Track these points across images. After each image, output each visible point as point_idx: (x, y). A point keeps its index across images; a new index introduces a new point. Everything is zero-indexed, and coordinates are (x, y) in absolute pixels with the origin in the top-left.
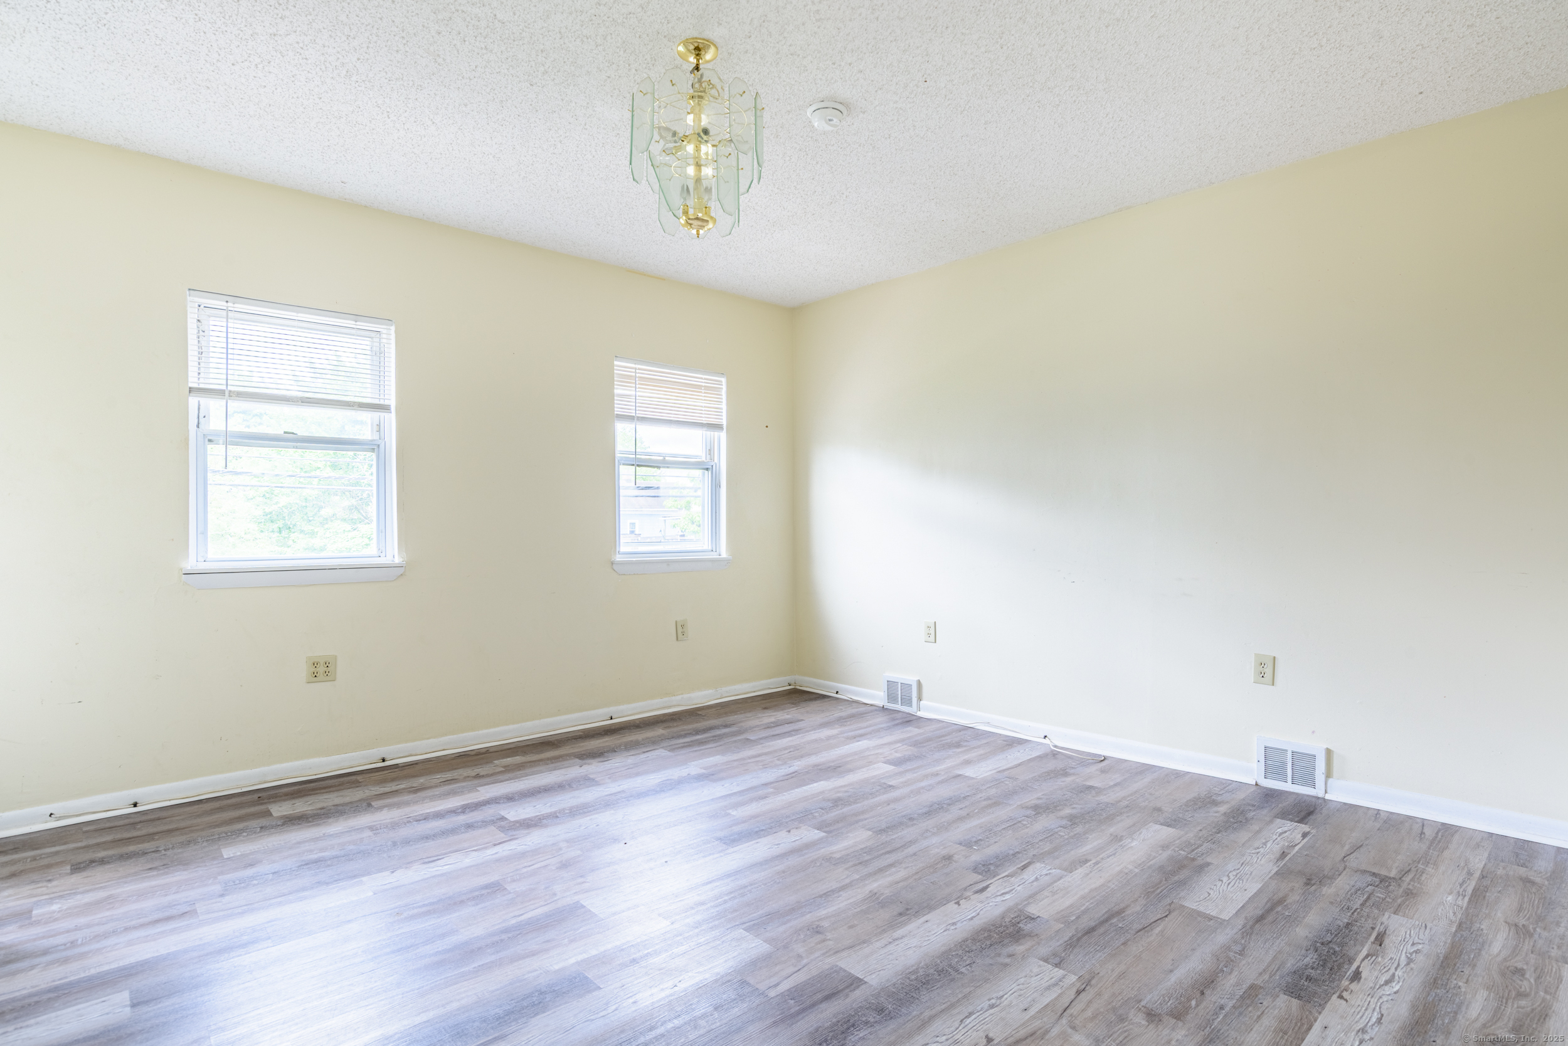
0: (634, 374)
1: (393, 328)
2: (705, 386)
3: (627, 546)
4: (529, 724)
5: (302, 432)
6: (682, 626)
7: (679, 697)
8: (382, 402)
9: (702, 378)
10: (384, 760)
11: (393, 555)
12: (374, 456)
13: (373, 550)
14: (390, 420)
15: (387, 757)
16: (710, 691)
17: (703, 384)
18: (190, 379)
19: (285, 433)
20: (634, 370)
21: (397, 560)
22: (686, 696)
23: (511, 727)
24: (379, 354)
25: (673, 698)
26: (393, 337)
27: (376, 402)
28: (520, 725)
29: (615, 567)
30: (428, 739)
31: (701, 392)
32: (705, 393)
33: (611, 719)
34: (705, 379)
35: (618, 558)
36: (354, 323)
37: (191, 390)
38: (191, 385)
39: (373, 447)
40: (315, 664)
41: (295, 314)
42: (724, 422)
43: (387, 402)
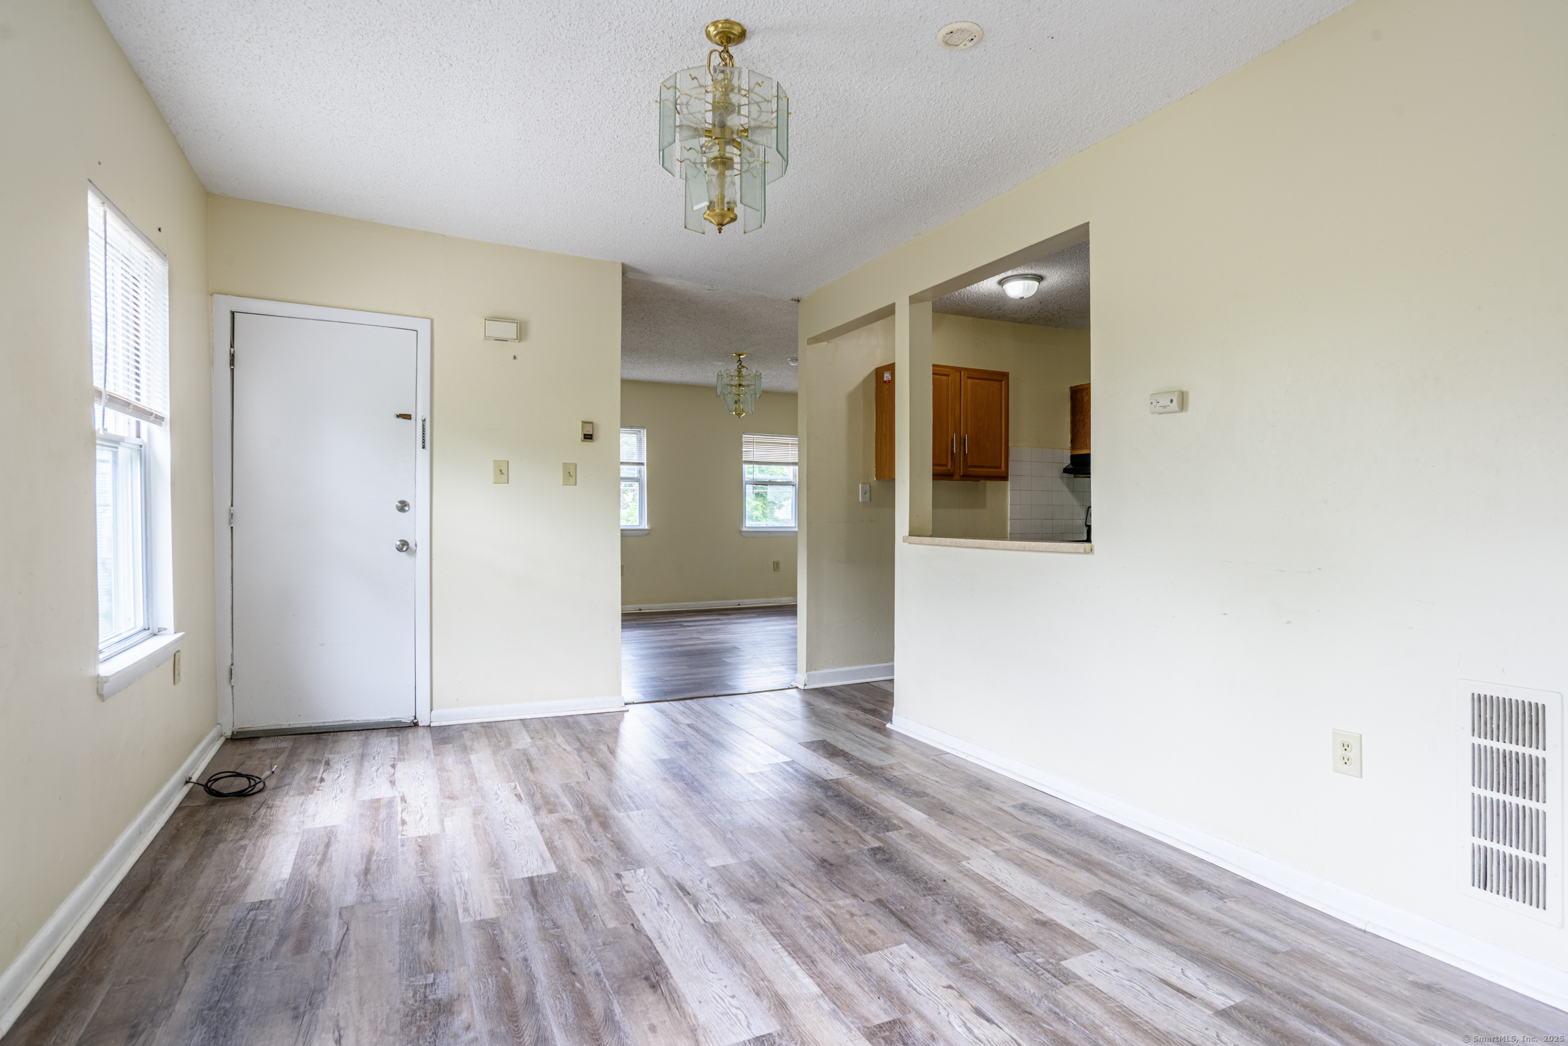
1: (645, 430)
3: (749, 524)
8: (641, 462)
11: (645, 526)
12: (638, 483)
13: (637, 523)
14: (644, 468)
21: (646, 528)
24: (640, 441)
26: (645, 434)
27: (639, 462)
29: (743, 533)
30: (658, 604)
35: (744, 529)
39: (637, 480)
43: (643, 462)
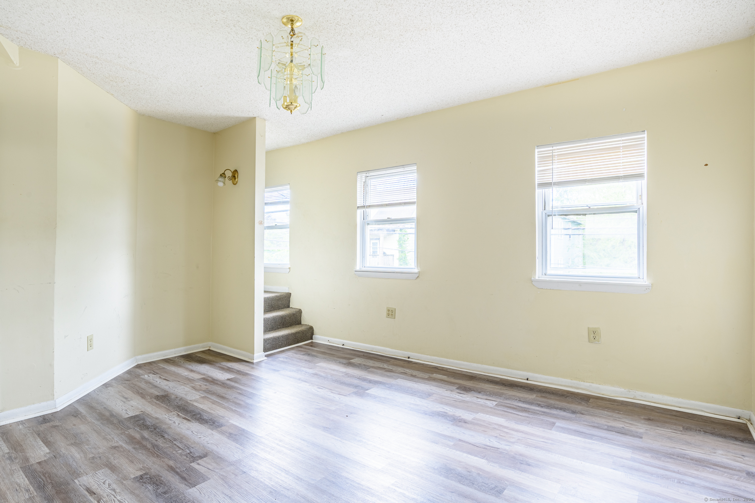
0: (552, 154)
1: (416, 167)
2: (623, 146)
4: (475, 365)
5: (393, 217)
6: (594, 333)
7: (588, 384)
8: (413, 201)
9: (620, 141)
10: (409, 358)
11: (414, 269)
14: (415, 208)
15: (411, 357)
16: (622, 390)
17: (621, 145)
18: (358, 203)
19: (388, 218)
20: (552, 152)
21: (416, 271)
22: (594, 385)
23: (466, 363)
25: (582, 383)
26: (416, 171)
27: (411, 201)
28: (469, 363)
29: (533, 282)
30: (427, 355)
31: (620, 152)
32: (623, 151)
33: (527, 380)
34: (623, 140)
35: (537, 278)
36: (403, 169)
37: (358, 207)
38: (358, 205)
40: (389, 310)
41: (385, 172)
42: (645, 171)
